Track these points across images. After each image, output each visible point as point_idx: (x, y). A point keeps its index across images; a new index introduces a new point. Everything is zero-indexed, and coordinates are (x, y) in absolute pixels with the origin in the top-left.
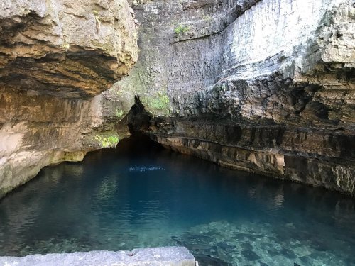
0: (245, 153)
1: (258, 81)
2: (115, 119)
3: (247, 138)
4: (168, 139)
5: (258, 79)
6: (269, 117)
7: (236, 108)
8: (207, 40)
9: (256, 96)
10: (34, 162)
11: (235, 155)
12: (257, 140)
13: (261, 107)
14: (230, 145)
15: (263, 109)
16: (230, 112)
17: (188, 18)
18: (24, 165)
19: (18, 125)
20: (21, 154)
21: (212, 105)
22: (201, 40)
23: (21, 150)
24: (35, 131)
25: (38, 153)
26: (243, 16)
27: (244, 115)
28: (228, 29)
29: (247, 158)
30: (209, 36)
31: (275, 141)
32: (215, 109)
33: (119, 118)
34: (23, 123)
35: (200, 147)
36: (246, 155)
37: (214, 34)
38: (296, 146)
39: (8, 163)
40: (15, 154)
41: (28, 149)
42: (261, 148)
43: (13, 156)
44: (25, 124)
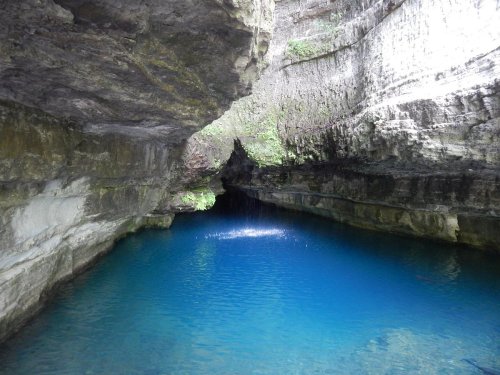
0: (395, 212)
1: (458, 98)
2: (211, 172)
3: (403, 191)
4: (274, 194)
5: (460, 94)
6: (477, 157)
7: (411, 147)
8: (332, 60)
9: (453, 123)
10: (105, 237)
11: (378, 215)
12: (421, 193)
13: (463, 142)
14: (371, 201)
15: (466, 145)
16: (396, 153)
17: (300, 33)
18: (91, 243)
19: (75, 184)
20: (84, 227)
21: (360, 144)
22: (323, 60)
23: (83, 222)
24: (102, 192)
25: (110, 224)
26: (398, 11)
27: (426, 155)
28: (368, 37)
29: (397, 219)
30: (334, 52)
31: (454, 195)
32: (363, 151)
33: (217, 170)
34: (82, 180)
35: (320, 205)
36: (396, 215)
37: (343, 48)
38: (494, 202)
39: (65, 244)
40: (74, 229)
41: (95, 220)
42: (424, 205)
43: (71, 231)
44: (85, 183)
